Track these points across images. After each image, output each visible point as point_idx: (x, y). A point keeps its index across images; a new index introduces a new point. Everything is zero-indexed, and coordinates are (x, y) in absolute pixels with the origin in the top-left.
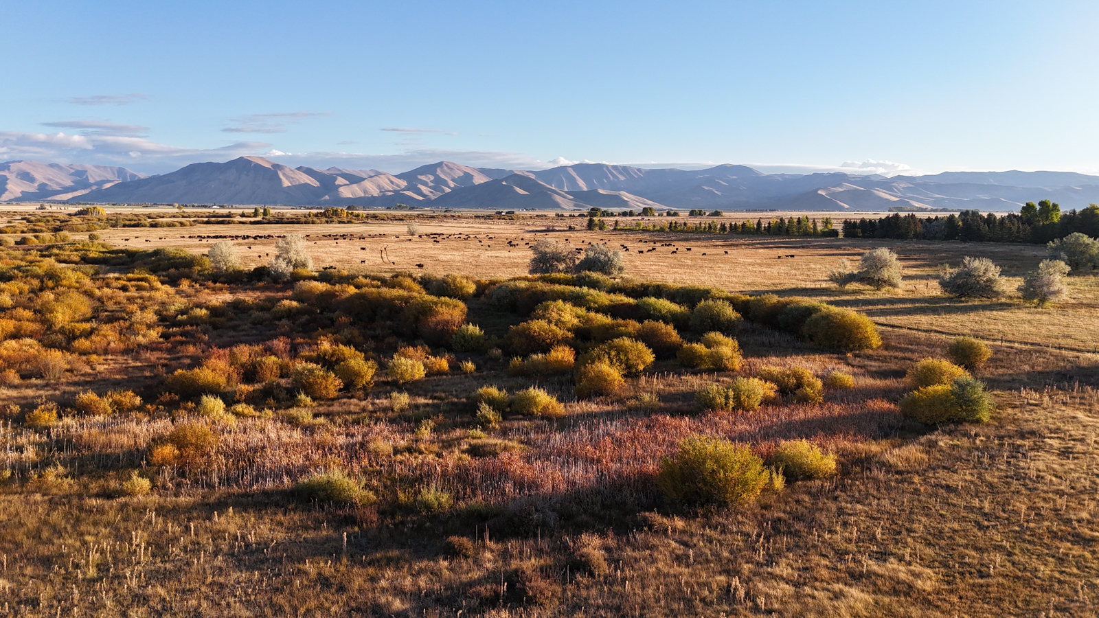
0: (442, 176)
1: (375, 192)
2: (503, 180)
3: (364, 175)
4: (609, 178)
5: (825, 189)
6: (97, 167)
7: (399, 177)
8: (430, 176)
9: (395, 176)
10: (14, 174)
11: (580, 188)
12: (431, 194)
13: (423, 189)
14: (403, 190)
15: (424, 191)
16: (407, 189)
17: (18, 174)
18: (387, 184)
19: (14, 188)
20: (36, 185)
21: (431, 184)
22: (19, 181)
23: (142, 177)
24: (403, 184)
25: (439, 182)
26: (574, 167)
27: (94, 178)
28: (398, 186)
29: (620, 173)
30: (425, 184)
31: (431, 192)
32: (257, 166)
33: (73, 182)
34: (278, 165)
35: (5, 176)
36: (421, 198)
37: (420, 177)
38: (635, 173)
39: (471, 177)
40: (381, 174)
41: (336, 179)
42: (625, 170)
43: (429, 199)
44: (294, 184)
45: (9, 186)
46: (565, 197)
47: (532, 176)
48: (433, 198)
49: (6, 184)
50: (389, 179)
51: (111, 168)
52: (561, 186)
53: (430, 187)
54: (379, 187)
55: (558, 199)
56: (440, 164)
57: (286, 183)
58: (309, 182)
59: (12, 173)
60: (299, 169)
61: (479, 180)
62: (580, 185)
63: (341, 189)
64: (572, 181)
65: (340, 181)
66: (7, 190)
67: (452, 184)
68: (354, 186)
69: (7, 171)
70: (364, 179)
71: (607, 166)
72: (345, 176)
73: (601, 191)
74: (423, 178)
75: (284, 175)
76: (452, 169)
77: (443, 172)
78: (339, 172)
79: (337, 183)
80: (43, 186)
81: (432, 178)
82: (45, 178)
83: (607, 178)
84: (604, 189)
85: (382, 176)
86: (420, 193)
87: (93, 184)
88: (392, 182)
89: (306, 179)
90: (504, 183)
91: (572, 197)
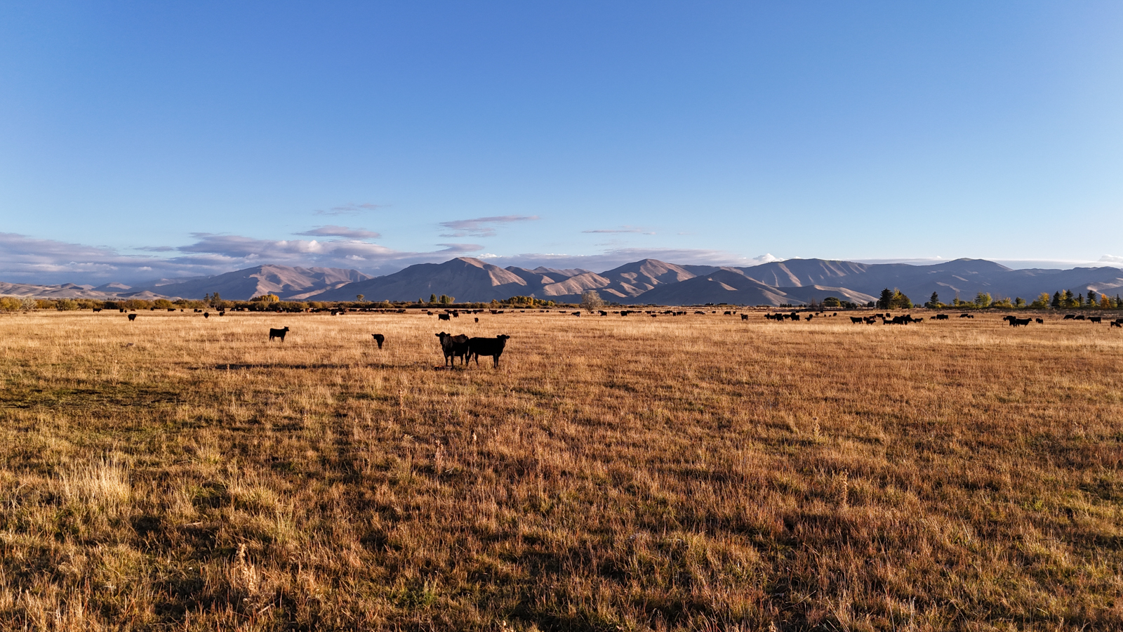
0: (646, 274)
1: (578, 290)
2: (709, 276)
3: (569, 274)
4: (826, 274)
5: (1094, 285)
6: (333, 270)
7: (603, 275)
8: (633, 274)
9: (598, 274)
10: (264, 277)
11: (794, 284)
12: (633, 292)
13: (626, 286)
14: (606, 288)
15: (627, 289)
16: (609, 286)
17: (268, 277)
18: (589, 281)
19: (263, 289)
20: (281, 286)
21: (634, 282)
22: (267, 283)
23: (370, 278)
24: (606, 281)
25: (642, 280)
26: (787, 263)
27: (330, 280)
28: (601, 284)
29: (839, 269)
30: (628, 281)
31: (634, 290)
32: (471, 266)
33: (312, 284)
34: (489, 265)
35: (257, 278)
36: (624, 296)
37: (623, 275)
38: (857, 269)
39: (675, 274)
40: (585, 273)
41: (542, 278)
42: (844, 265)
43: (632, 296)
44: (503, 283)
45: (259, 287)
46: (777, 294)
47: (742, 273)
48: (636, 295)
49: (257, 285)
50: (593, 278)
51: (345, 271)
52: (772, 282)
53: (633, 285)
54: (583, 285)
55: (770, 295)
56: (644, 262)
57: (496, 282)
58: (517, 281)
59: (262, 275)
60: (508, 269)
61: (683, 277)
62: (794, 281)
63: (547, 287)
64: (784, 277)
65: (546, 279)
66: (256, 290)
67: (655, 282)
68: (559, 284)
69: (258, 274)
70: (568, 278)
71: (823, 262)
72: (551, 275)
73: (818, 287)
74: (626, 276)
75: (494, 274)
76: (655, 266)
77: (647, 269)
78: (545, 272)
79: (543, 282)
80: (287, 286)
81: (635, 276)
82: (289, 280)
83: (824, 274)
84: (819, 285)
85: (586, 275)
86: (622, 290)
87: (329, 285)
88: (595, 280)
89: (514, 278)
90: (710, 280)
91: (785, 294)
